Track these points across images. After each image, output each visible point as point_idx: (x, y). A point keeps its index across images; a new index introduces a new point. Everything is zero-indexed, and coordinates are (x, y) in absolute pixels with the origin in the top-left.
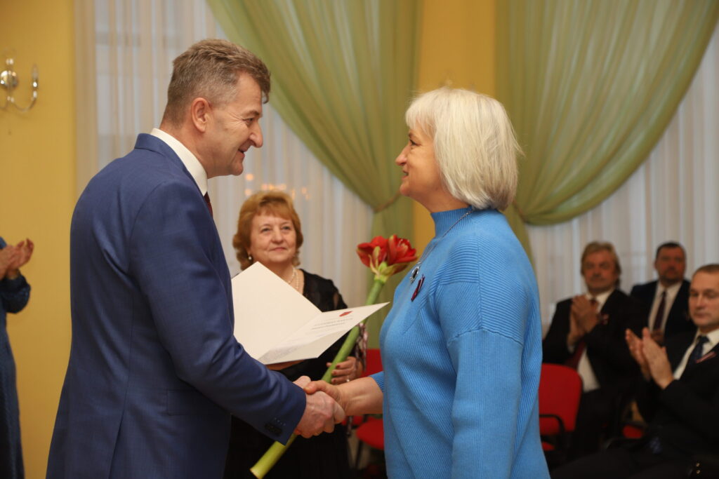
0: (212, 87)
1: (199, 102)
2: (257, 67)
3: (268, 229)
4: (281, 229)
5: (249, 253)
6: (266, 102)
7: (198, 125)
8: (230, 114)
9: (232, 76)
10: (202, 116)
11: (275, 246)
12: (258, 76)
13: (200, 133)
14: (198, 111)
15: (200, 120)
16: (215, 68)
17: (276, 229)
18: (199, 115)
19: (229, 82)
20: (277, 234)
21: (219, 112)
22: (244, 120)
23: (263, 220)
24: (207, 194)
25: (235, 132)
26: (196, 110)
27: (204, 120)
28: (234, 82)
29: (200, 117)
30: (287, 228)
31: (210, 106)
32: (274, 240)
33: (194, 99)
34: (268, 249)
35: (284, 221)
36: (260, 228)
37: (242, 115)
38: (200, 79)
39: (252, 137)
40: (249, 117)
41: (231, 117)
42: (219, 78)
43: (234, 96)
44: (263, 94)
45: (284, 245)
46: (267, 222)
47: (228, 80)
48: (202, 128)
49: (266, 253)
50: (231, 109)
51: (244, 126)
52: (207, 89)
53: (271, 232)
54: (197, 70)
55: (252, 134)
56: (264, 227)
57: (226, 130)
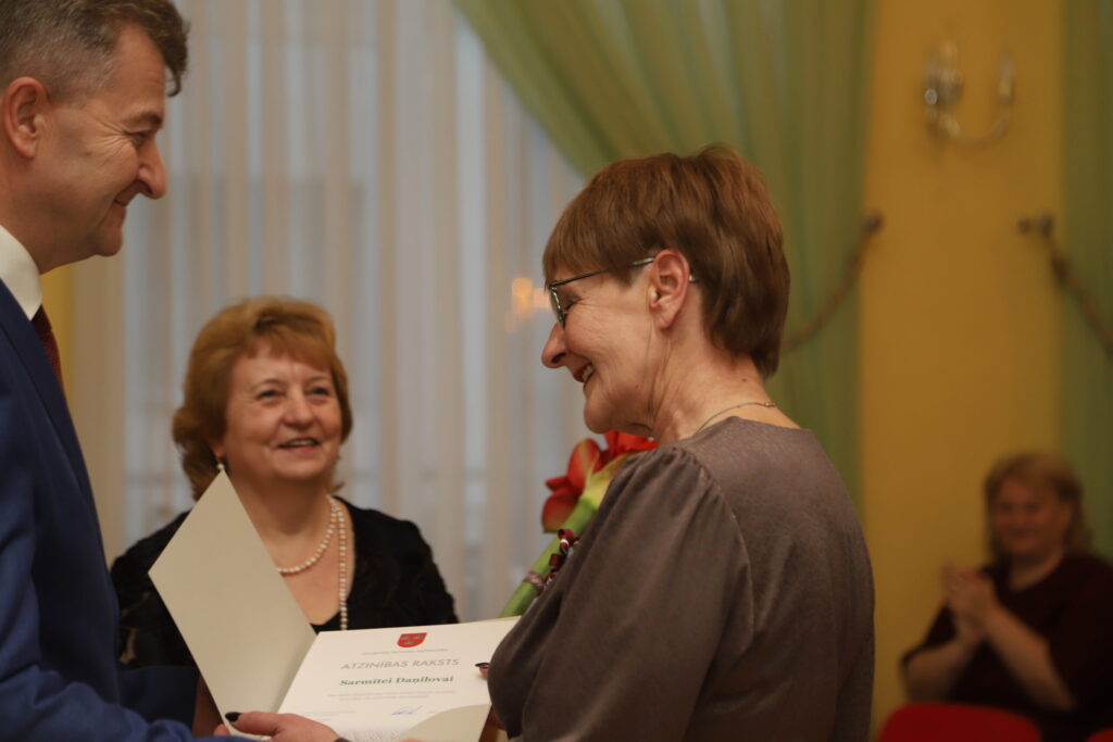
0: (56, 54)
1: (21, 88)
2: (158, 11)
3: (274, 393)
4: (306, 393)
5: (218, 454)
6: (175, 93)
7: (17, 141)
8: (98, 120)
9: (104, 29)
10: (29, 120)
11: (291, 434)
12: (164, 34)
13: (24, 160)
14: (21, 107)
15: (24, 128)
16: (64, 10)
17: (296, 392)
18: (21, 116)
19: (97, 44)
20: (299, 405)
21: (69, 114)
22: (127, 134)
23: (264, 368)
24: (41, 313)
25: (108, 161)
26: (16, 105)
27: (33, 129)
28: (110, 45)
29: (22, 122)
30: (321, 391)
31: (49, 97)
32: (290, 418)
33: (12, 79)
34: (274, 443)
35: (317, 373)
36: (253, 388)
37: (125, 122)
38: (27, 32)
39: (144, 174)
40: (139, 129)
41: (99, 125)
42: (75, 33)
43: (107, 77)
44: (169, 74)
45: (314, 432)
46: (271, 375)
47: (95, 39)
48: (28, 148)
49: (267, 451)
50: (98, 107)
51: (128, 147)
52: (45, 57)
53: (283, 398)
54: (18, 12)
55: (142, 165)
56: (266, 388)
57: (88, 154)
